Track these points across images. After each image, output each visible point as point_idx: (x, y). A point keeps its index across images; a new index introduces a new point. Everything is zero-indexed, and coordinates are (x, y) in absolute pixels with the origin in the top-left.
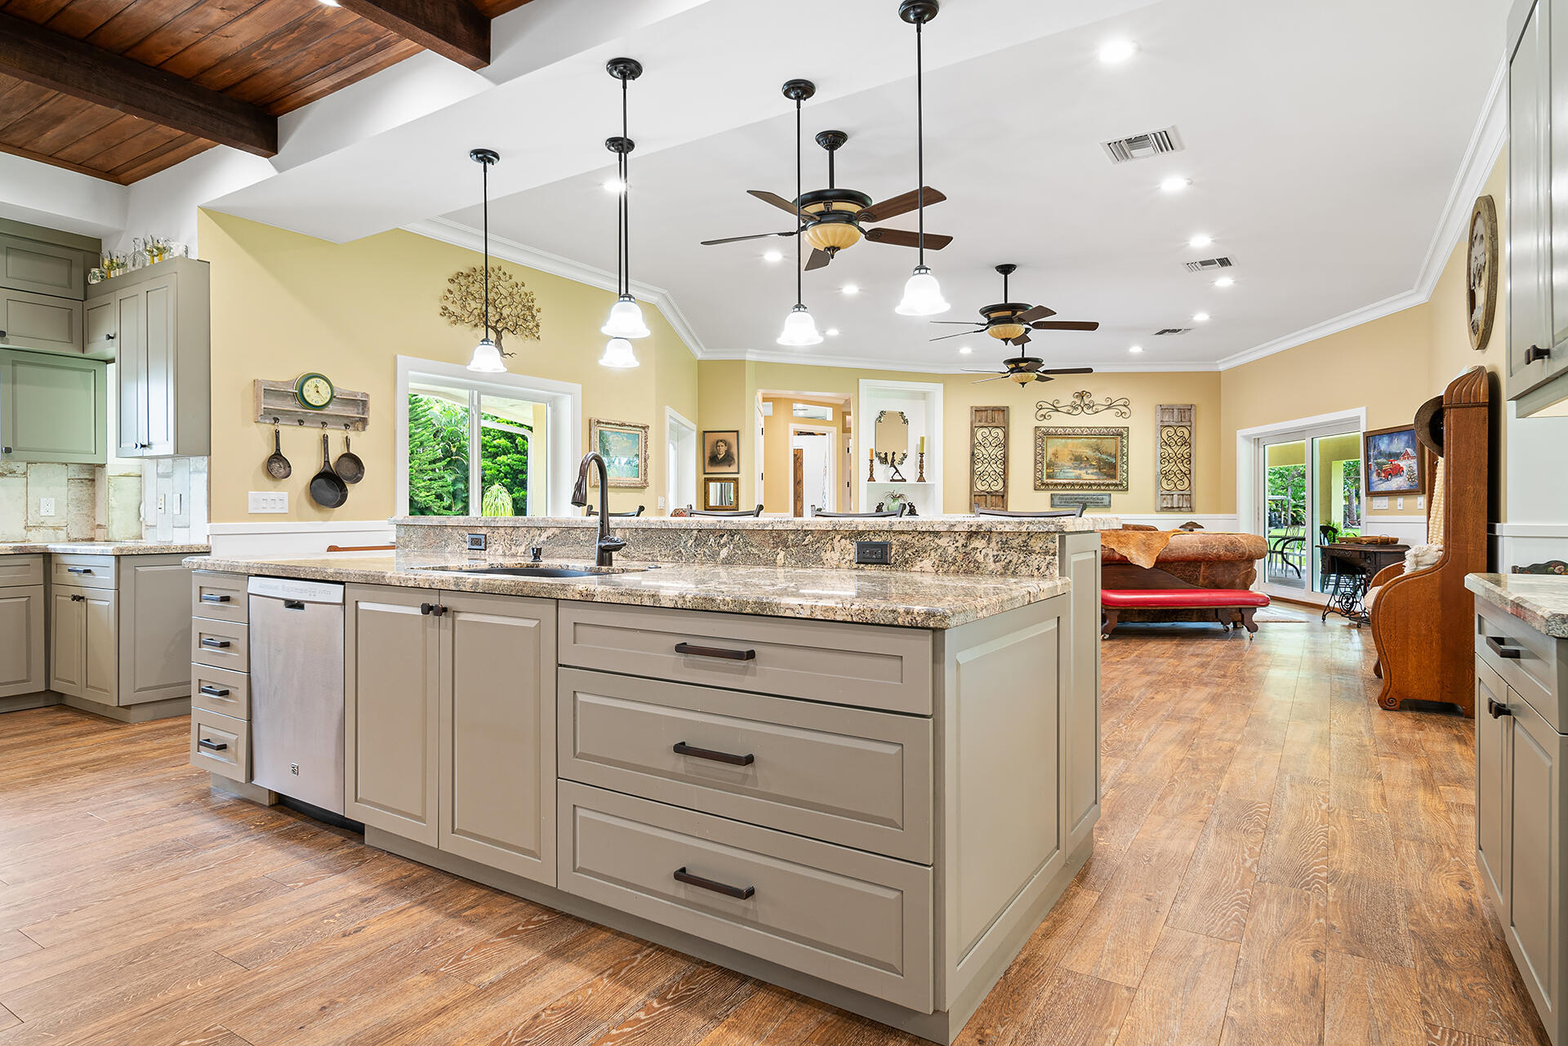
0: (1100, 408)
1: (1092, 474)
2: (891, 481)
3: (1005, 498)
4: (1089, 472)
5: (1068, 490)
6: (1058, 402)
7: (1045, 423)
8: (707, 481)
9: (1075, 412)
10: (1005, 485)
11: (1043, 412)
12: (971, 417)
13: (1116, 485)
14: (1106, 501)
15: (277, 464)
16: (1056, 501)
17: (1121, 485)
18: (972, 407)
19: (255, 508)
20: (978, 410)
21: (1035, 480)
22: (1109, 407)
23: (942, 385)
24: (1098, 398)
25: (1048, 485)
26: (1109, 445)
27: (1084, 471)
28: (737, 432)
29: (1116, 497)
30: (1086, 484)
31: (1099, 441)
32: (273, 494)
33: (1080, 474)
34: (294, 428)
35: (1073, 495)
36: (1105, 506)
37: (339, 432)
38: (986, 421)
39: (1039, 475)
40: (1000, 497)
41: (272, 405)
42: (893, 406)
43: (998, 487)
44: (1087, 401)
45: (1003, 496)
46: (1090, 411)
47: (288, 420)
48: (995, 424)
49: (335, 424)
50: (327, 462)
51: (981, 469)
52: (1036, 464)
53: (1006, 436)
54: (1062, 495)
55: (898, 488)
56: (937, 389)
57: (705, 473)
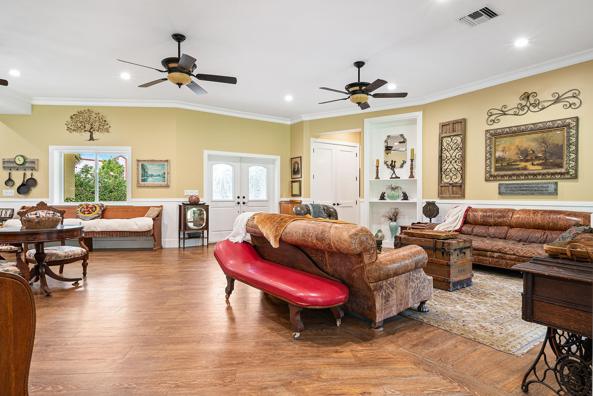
0: (546, 104)
1: (538, 165)
2: (391, 178)
3: (463, 187)
4: (535, 163)
5: (514, 180)
6: (505, 106)
7: (495, 126)
8: (292, 182)
9: (521, 113)
10: (463, 178)
11: (493, 118)
12: (440, 131)
13: (561, 174)
14: (552, 188)
15: (9, 182)
16: (503, 189)
17: (568, 173)
18: (440, 123)
19: (5, 195)
20: (443, 125)
21: (486, 173)
22: (557, 101)
23: (422, 112)
24: (545, 96)
25: (495, 176)
26: (557, 137)
27: (530, 163)
28: (301, 157)
29: (563, 185)
30: (531, 175)
31: (545, 135)
32: (10, 191)
33: (526, 166)
34: (16, 171)
35: (518, 184)
36: (550, 194)
37: (30, 172)
38: (449, 132)
39: (488, 169)
40: (459, 187)
41: (9, 165)
42: (395, 132)
43: (458, 180)
44: (532, 100)
45: (461, 186)
46: (537, 109)
47: (14, 169)
48: (455, 134)
49: (29, 169)
50: (24, 181)
51: (446, 168)
52: (486, 160)
53: (464, 141)
54: (508, 184)
55: (395, 182)
56: (419, 115)
57: (292, 178)
